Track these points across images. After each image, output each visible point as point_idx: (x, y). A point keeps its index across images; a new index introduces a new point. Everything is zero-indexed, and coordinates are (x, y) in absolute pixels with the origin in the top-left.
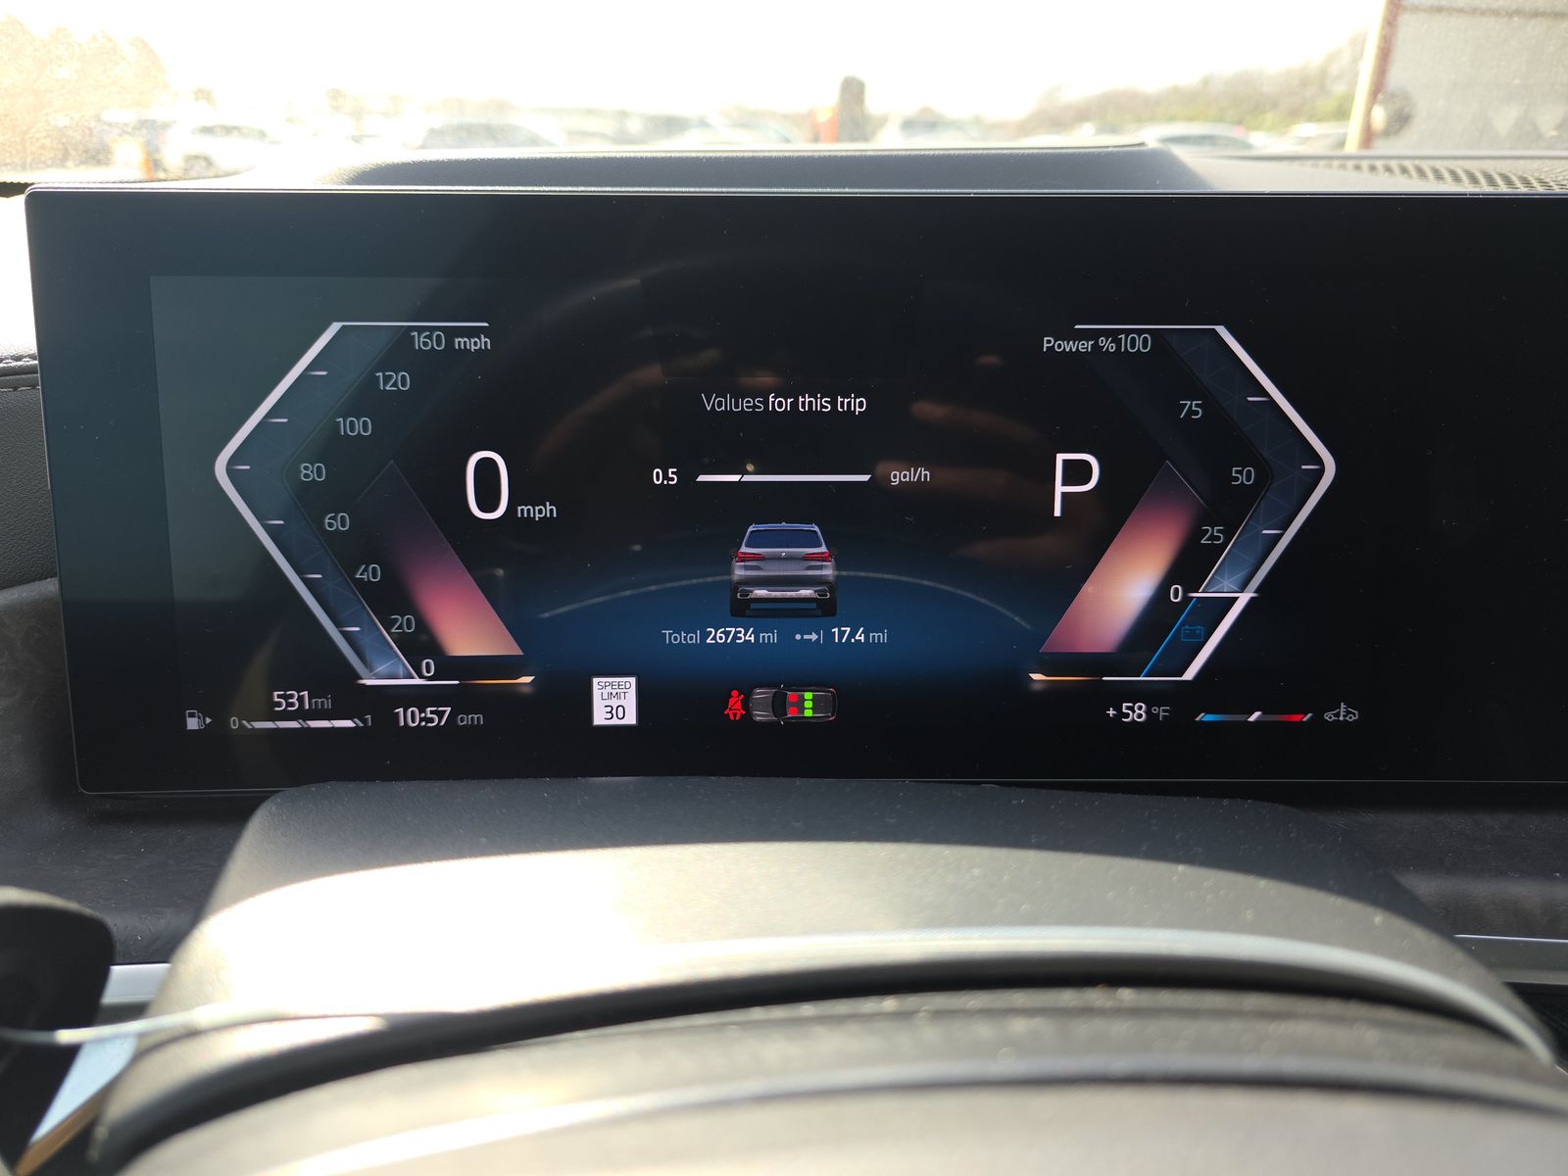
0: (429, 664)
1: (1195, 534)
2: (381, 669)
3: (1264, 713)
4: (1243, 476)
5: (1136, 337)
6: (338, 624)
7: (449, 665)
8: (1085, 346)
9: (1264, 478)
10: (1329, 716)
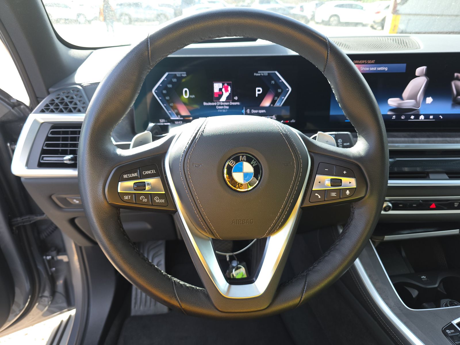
0: (179, 116)
1: (274, 98)
2: (173, 117)
3: (284, 121)
4: (279, 91)
5: (266, 73)
6: (168, 110)
7: (181, 116)
8: (259, 75)
9: (282, 91)
10: (291, 121)
